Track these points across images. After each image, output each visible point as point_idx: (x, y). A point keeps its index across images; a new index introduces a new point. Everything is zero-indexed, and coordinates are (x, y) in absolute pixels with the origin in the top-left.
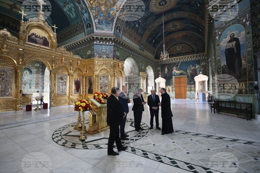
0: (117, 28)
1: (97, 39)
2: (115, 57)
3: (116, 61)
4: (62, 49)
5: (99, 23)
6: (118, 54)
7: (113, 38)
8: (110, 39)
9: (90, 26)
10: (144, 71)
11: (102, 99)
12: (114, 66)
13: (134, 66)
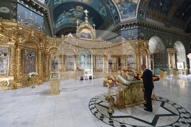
0: (139, 13)
1: (123, 26)
2: (139, 38)
3: (141, 41)
4: (100, 39)
5: (124, 13)
6: (142, 35)
7: (136, 22)
8: (135, 24)
9: (117, 17)
10: (172, 47)
11: (128, 76)
12: (139, 46)
13: (159, 43)
